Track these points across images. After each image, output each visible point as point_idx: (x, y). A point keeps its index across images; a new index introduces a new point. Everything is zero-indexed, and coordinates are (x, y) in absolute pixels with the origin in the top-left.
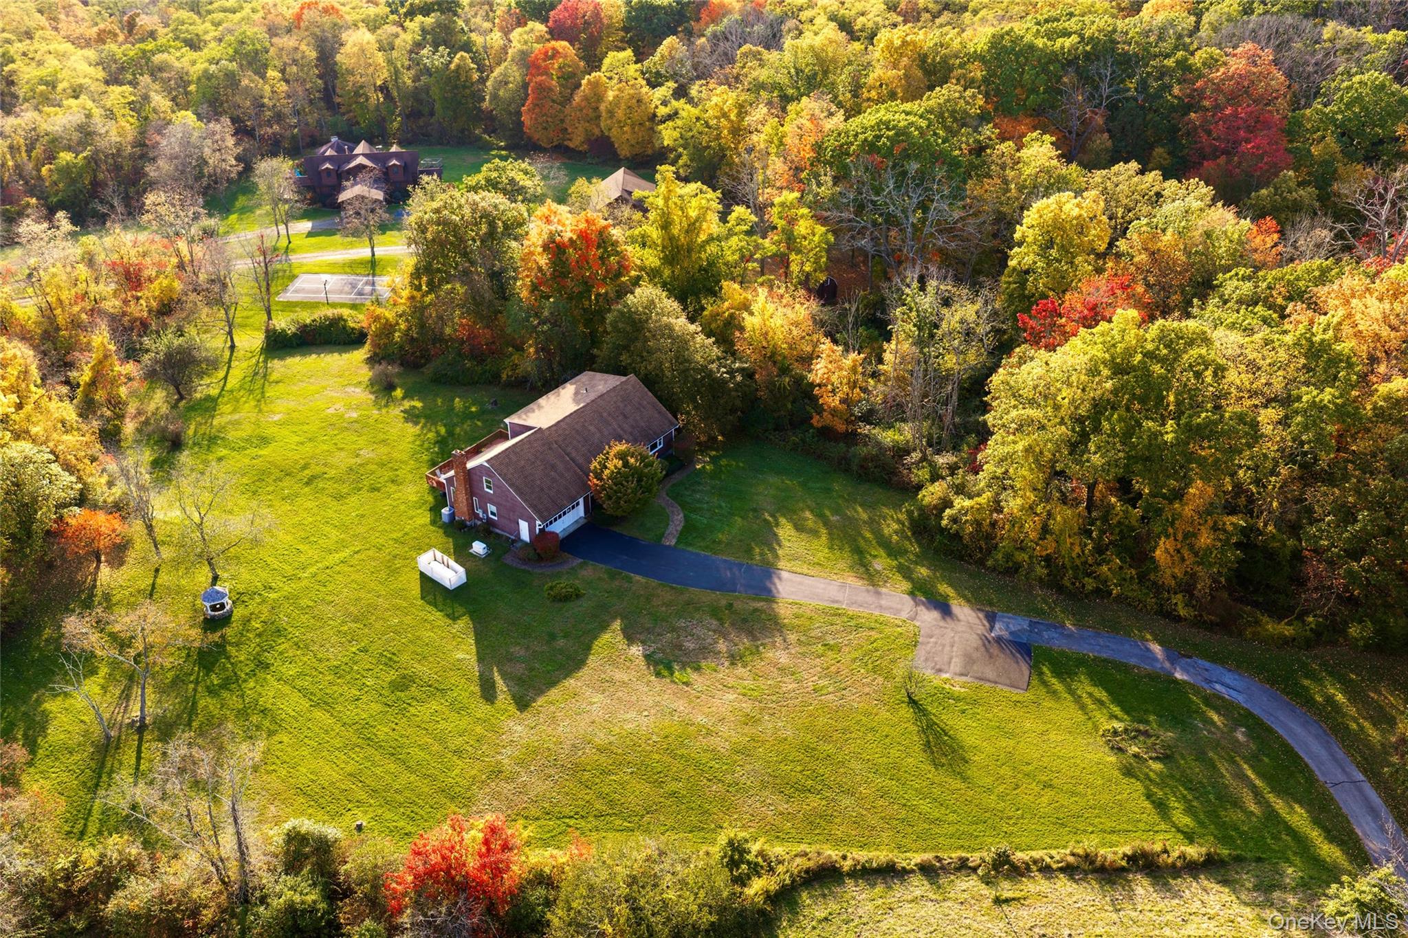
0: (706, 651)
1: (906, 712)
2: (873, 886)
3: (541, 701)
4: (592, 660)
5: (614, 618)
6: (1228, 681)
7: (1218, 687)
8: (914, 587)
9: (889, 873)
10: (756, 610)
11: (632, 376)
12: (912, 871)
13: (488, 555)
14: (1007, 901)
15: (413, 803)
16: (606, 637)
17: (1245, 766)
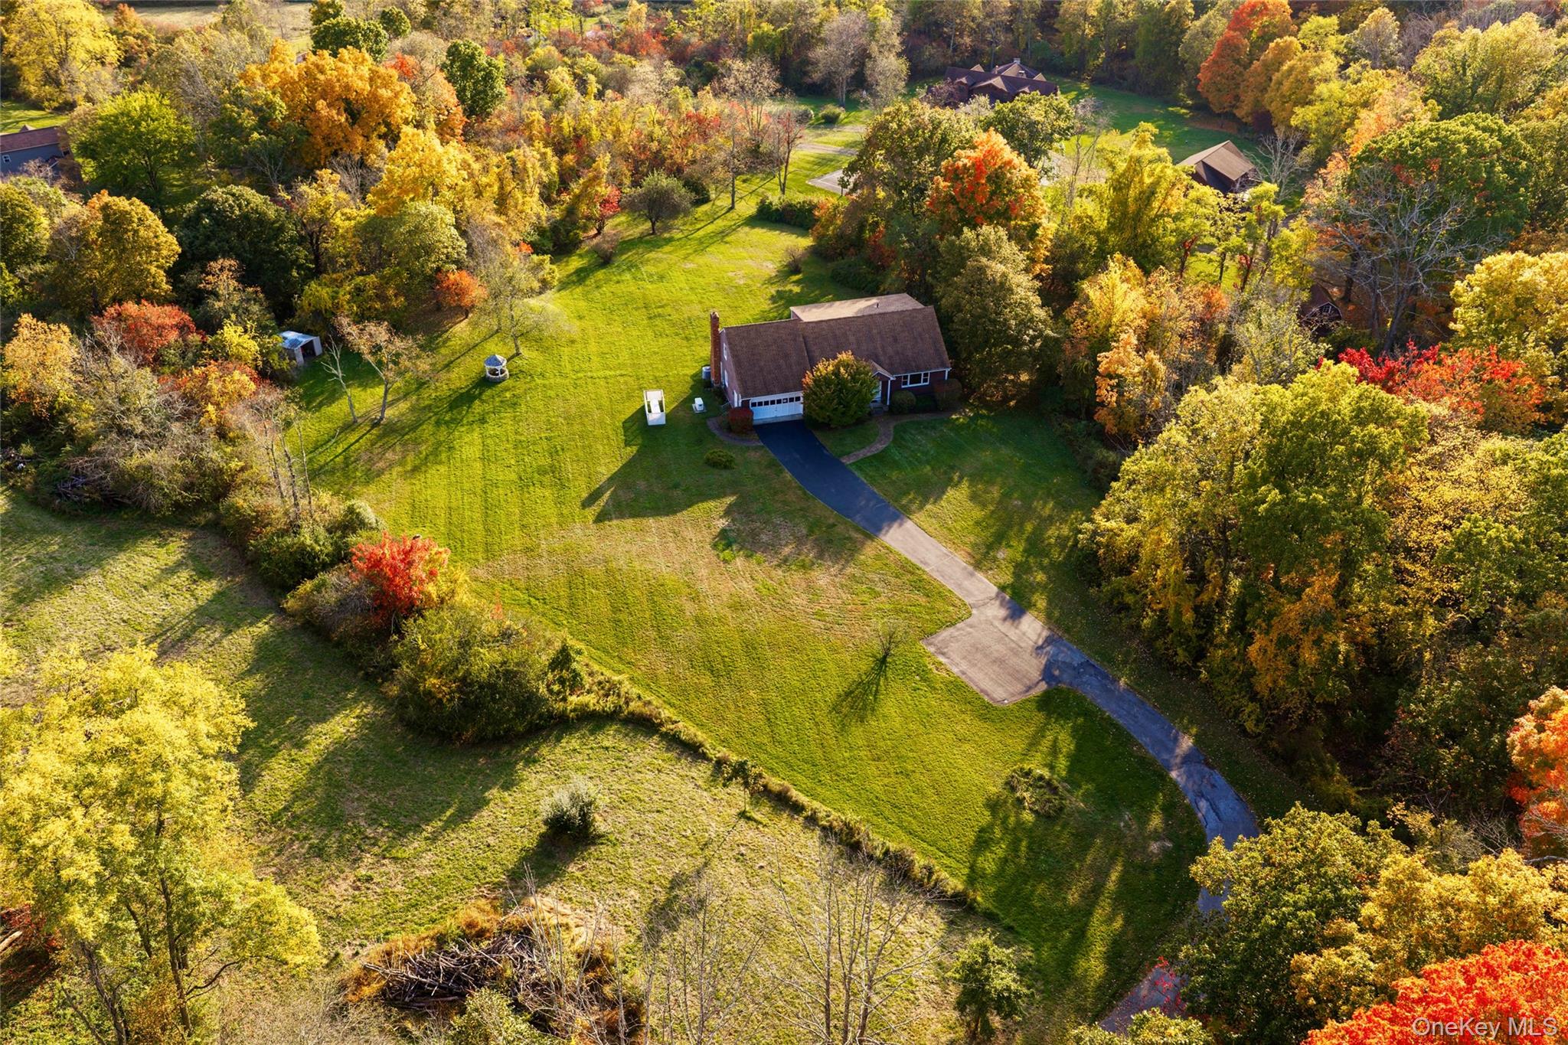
0: (771, 548)
1: (865, 665)
2: (668, 750)
3: (615, 522)
4: (684, 515)
5: (733, 494)
6: (1222, 806)
7: (1203, 804)
8: (1012, 586)
9: (692, 750)
10: (850, 539)
11: (931, 309)
12: (710, 760)
13: (702, 413)
14: (749, 819)
15: (462, 542)
16: (712, 504)
17: (1119, 868)
